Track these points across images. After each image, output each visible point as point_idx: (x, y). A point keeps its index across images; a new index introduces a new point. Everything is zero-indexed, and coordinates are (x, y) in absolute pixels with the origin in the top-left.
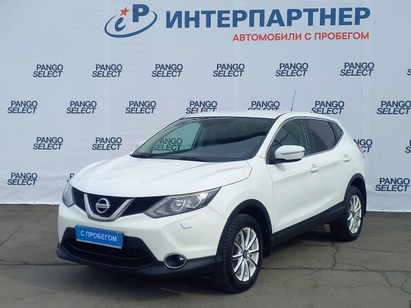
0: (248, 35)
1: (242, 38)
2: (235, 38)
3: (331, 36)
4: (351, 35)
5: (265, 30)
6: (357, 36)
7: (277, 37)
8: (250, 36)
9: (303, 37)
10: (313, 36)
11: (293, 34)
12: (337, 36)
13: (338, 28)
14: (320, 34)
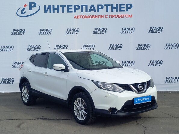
0: (81, 16)
1: (78, 17)
2: (75, 17)
3: (116, 16)
4: (125, 16)
5: (88, 14)
6: (127, 16)
7: (93, 17)
8: (82, 17)
9: (104, 16)
10: (108, 16)
11: (100, 15)
12: (119, 16)
13: (119, 13)
14: (111, 15)
